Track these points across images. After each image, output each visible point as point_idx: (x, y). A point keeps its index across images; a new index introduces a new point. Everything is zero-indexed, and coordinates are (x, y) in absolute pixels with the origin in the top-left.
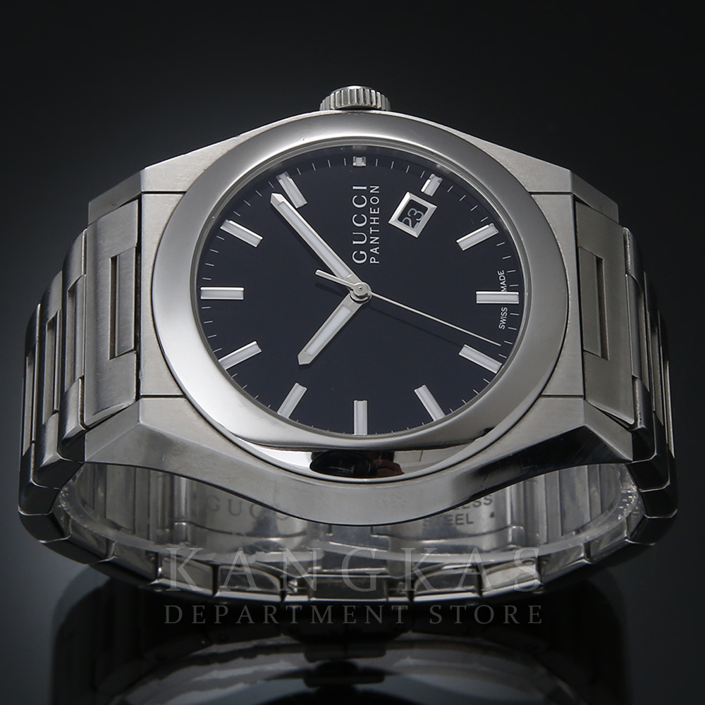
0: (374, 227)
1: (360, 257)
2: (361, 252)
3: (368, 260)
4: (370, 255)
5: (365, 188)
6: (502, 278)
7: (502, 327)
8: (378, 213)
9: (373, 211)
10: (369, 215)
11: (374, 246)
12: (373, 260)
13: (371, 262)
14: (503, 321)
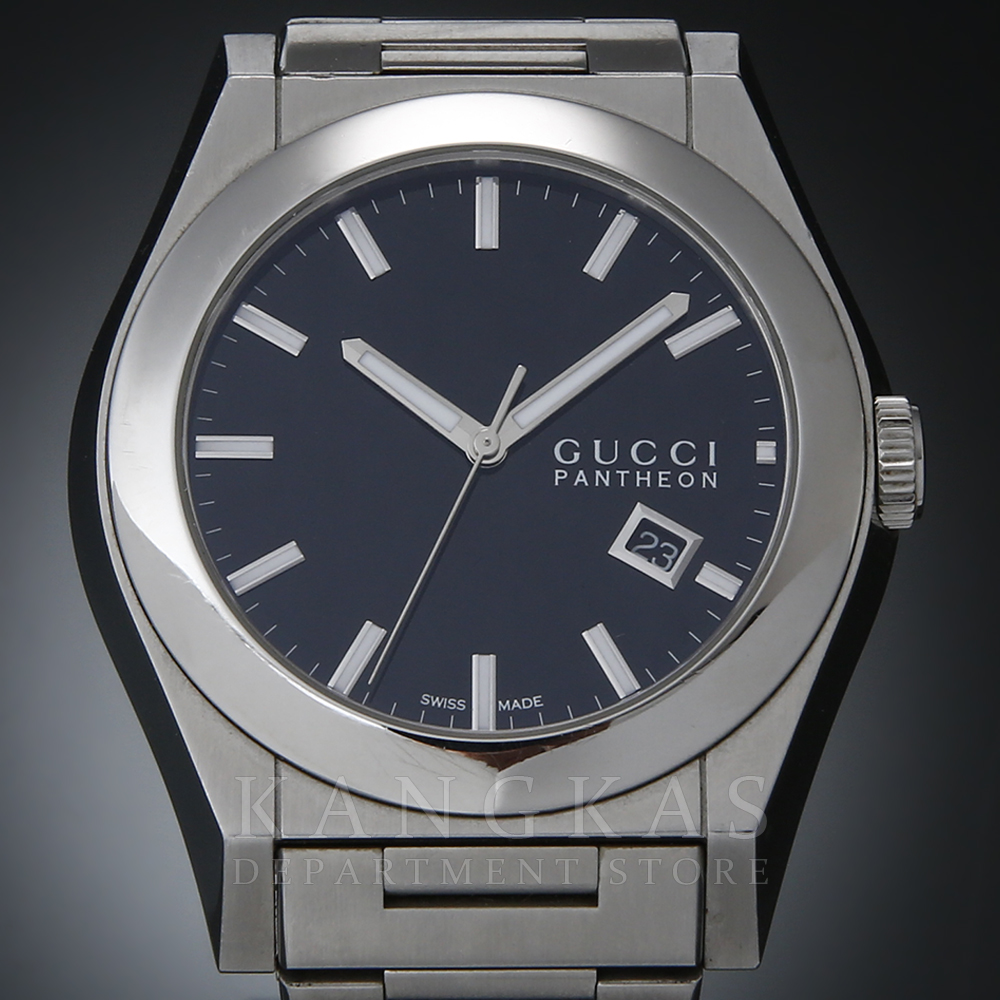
0: (630, 479)
1: (567, 452)
2: (577, 455)
3: (562, 466)
4: (573, 471)
5: (712, 463)
6: (527, 703)
7: (425, 699)
8: (660, 485)
9: (663, 476)
10: (654, 469)
11: (591, 477)
12: (561, 474)
13: (557, 472)
14: (437, 702)
